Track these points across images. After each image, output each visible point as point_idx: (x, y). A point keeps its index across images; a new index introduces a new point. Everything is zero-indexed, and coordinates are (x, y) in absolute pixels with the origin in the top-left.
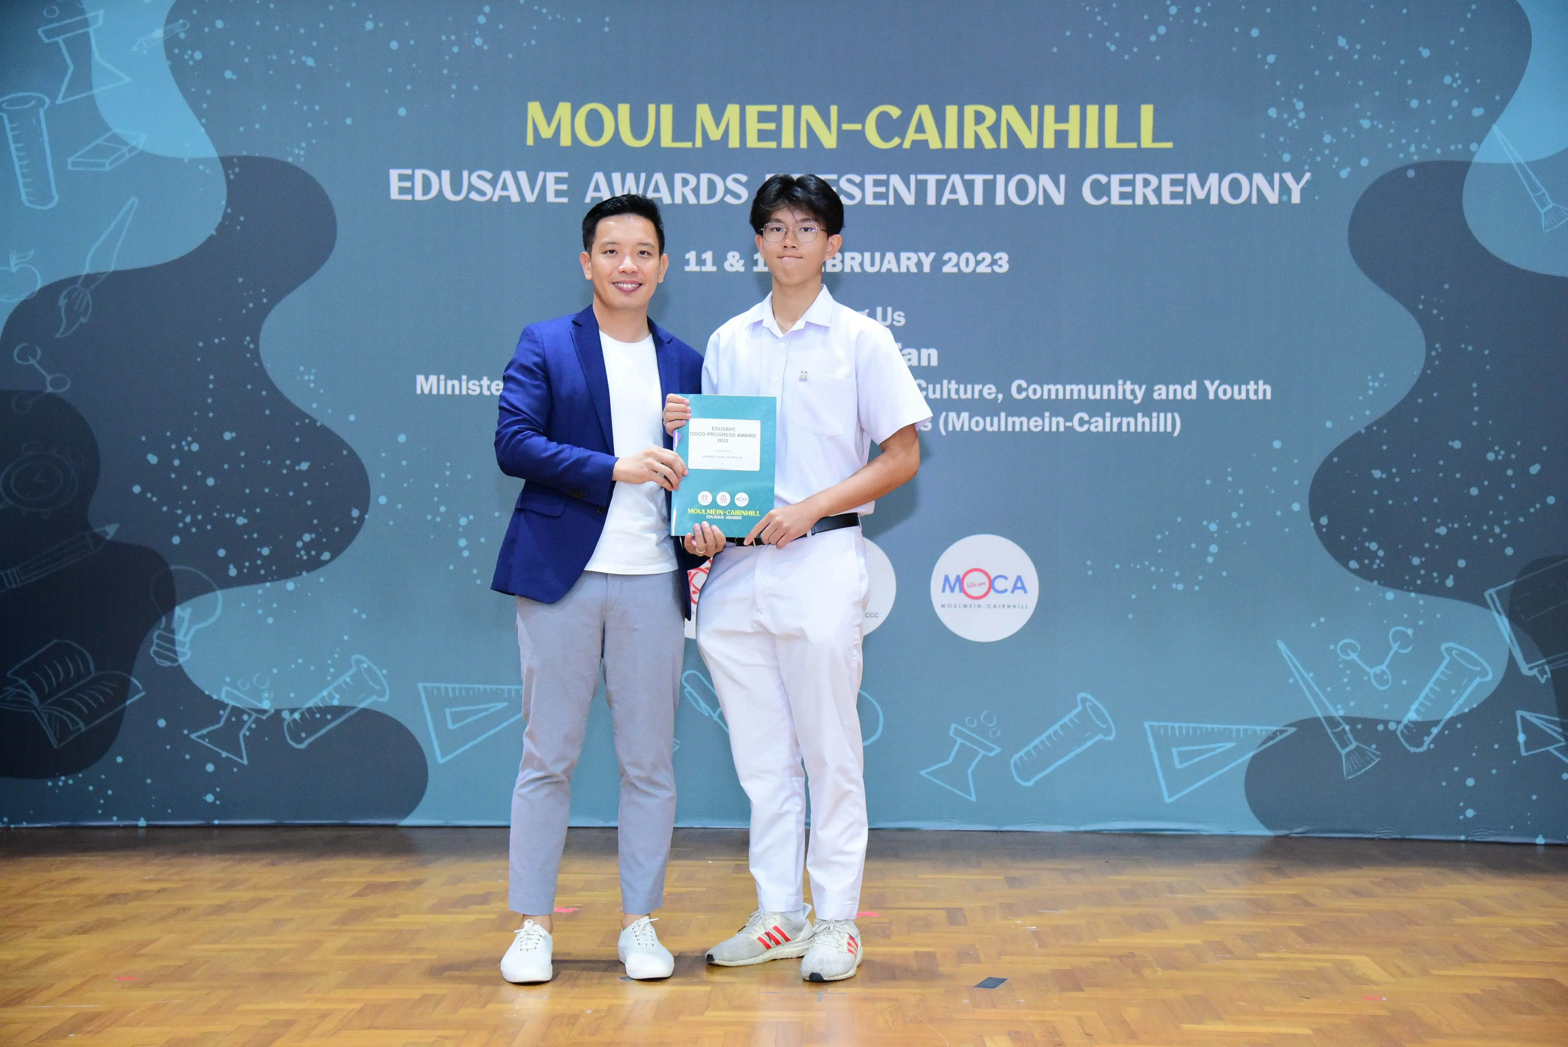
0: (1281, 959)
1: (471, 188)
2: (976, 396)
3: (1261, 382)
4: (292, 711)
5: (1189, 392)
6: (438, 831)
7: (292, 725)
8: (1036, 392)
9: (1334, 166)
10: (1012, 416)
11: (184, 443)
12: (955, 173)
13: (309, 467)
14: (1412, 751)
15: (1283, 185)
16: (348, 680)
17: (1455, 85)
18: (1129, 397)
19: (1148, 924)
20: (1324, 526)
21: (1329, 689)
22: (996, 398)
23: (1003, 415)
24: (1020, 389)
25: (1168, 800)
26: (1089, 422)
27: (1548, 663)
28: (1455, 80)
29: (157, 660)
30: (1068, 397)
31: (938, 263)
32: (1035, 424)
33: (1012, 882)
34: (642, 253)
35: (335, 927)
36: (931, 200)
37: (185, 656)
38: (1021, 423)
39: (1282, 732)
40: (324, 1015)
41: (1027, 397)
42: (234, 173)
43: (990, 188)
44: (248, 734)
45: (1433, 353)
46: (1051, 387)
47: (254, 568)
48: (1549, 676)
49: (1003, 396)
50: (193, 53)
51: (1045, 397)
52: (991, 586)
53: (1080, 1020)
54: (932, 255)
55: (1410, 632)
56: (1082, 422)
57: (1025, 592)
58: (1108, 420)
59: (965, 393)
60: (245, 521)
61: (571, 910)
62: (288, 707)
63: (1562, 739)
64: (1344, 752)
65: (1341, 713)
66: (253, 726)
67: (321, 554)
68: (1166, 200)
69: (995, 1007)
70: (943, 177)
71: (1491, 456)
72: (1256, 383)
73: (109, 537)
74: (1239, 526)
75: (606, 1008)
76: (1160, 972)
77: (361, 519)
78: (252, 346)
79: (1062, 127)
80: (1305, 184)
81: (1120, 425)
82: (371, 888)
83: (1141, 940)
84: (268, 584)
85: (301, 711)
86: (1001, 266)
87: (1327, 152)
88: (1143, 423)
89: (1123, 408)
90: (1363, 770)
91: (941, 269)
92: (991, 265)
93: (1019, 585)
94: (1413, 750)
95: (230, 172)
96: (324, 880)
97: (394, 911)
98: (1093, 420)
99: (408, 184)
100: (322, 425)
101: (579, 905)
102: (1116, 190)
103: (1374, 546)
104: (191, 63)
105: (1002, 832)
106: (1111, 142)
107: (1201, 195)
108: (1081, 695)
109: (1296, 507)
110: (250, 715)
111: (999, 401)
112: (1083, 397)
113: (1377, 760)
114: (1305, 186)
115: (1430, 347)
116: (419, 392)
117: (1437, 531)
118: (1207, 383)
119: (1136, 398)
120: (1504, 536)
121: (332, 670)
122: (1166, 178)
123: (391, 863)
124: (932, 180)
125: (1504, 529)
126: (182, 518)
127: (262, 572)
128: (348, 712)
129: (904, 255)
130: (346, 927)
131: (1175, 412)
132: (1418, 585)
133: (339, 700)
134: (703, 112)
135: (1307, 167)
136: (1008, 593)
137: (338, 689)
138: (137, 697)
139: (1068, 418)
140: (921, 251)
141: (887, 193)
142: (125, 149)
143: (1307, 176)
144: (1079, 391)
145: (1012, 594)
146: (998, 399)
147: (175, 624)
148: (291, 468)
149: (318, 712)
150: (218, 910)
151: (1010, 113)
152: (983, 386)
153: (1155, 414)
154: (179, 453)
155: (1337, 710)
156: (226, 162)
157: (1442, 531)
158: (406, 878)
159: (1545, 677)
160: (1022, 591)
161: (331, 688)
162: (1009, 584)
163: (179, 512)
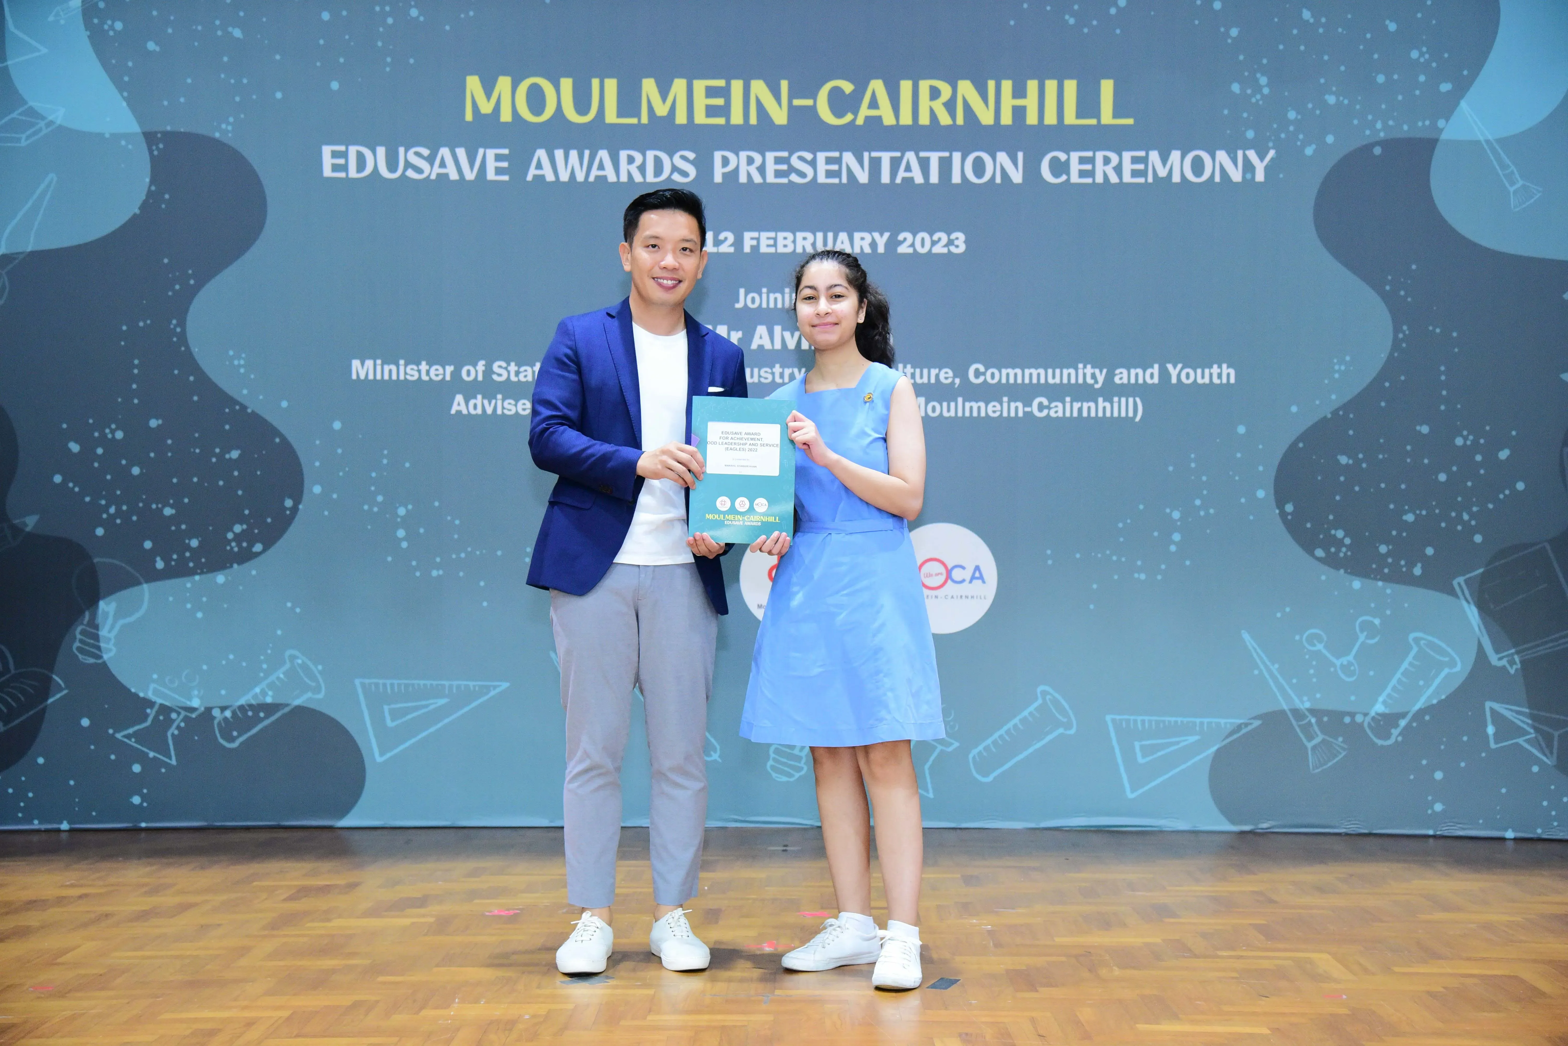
0: (1241, 957)
1: (408, 165)
2: (933, 381)
3: (1224, 366)
4: (223, 709)
5: (1151, 376)
6: (379, 832)
7: (223, 725)
8: (995, 376)
9: (1299, 143)
10: (970, 401)
11: (107, 431)
12: (910, 150)
13: (240, 455)
14: (1379, 745)
15: (1247, 161)
16: (282, 676)
17: (1422, 60)
18: (1090, 381)
19: (1106, 923)
20: (1289, 514)
21: (1294, 681)
22: (953, 383)
23: (960, 400)
24: (977, 374)
25: (1131, 795)
26: (1049, 408)
27: (1517, 653)
28: (1422, 54)
29: (80, 656)
30: (1027, 381)
31: (893, 244)
32: (993, 409)
33: (968, 880)
34: (684, 249)
35: (266, 932)
36: (885, 178)
37: (110, 652)
38: (979, 408)
39: (1246, 725)
40: (250, 1024)
41: (985, 381)
42: (158, 148)
43: (945, 165)
44: (176, 732)
45: (1401, 336)
46: (1010, 371)
47: (182, 561)
48: (1519, 666)
49: (960, 380)
50: (113, 23)
51: (1004, 381)
52: (949, 576)
53: (1033, 1020)
54: (887, 235)
55: (1377, 621)
56: (1041, 407)
57: (984, 582)
58: (1068, 406)
59: (921, 377)
60: (173, 511)
61: (512, 913)
62: (221, 705)
63: (1532, 731)
64: (1309, 745)
65: (1307, 705)
66: (182, 725)
67: (253, 546)
68: (1127, 178)
69: (946, 1009)
70: (898, 154)
71: (1459, 441)
72: (1220, 367)
73: (28, 529)
74: (1202, 513)
75: (545, 1013)
76: (1117, 972)
77: (295, 510)
78: (178, 330)
79: (1019, 102)
80: (1269, 161)
81: (1080, 410)
82: (304, 892)
83: (1098, 939)
84: (197, 578)
85: (232, 709)
86: (957, 246)
87: (1291, 128)
88: (1104, 408)
89: (1083, 392)
90: (1330, 764)
91: (896, 250)
92: (946, 245)
93: (977, 575)
94: (1380, 742)
95: (154, 148)
96: (255, 884)
97: (326, 915)
98: (1053, 405)
99: (341, 161)
100: (253, 411)
101: (521, 907)
102: (1075, 167)
103: (1340, 534)
104: (111, 33)
105: (960, 829)
106: (1070, 118)
107: (1162, 173)
108: (1041, 688)
109: (1261, 494)
110: (179, 714)
111: (956, 386)
112: (1042, 381)
113: (1344, 754)
114: (1269, 164)
115: (1397, 330)
116: (354, 377)
117: (1405, 518)
118: (1170, 367)
119: (1096, 382)
120: (1473, 523)
121: (265, 666)
122: (1127, 156)
123: (325, 866)
124: (886, 157)
125: (1472, 516)
126: (106, 509)
127: (191, 565)
128: (283, 709)
129: (857, 236)
130: (275, 932)
131: (1137, 396)
132: (1385, 574)
133: (273, 697)
134: (649, 86)
135: (1271, 144)
136: (966, 584)
137: (271, 686)
138: (58, 696)
139: (1028, 403)
140: (875, 231)
141: (840, 171)
142: (42, 124)
143: (1272, 153)
144: (1039, 375)
145: (970, 585)
146: (955, 384)
147: (100, 619)
148: (220, 457)
149: (252, 710)
150: (143, 916)
151: (966, 88)
152: (940, 371)
153: (1116, 399)
154: (103, 441)
155: (1302, 702)
156: (150, 137)
157: (1410, 518)
158: (341, 881)
159: (1515, 667)
160: (980, 581)
161: (264, 685)
162: (967, 574)
163: (103, 502)
